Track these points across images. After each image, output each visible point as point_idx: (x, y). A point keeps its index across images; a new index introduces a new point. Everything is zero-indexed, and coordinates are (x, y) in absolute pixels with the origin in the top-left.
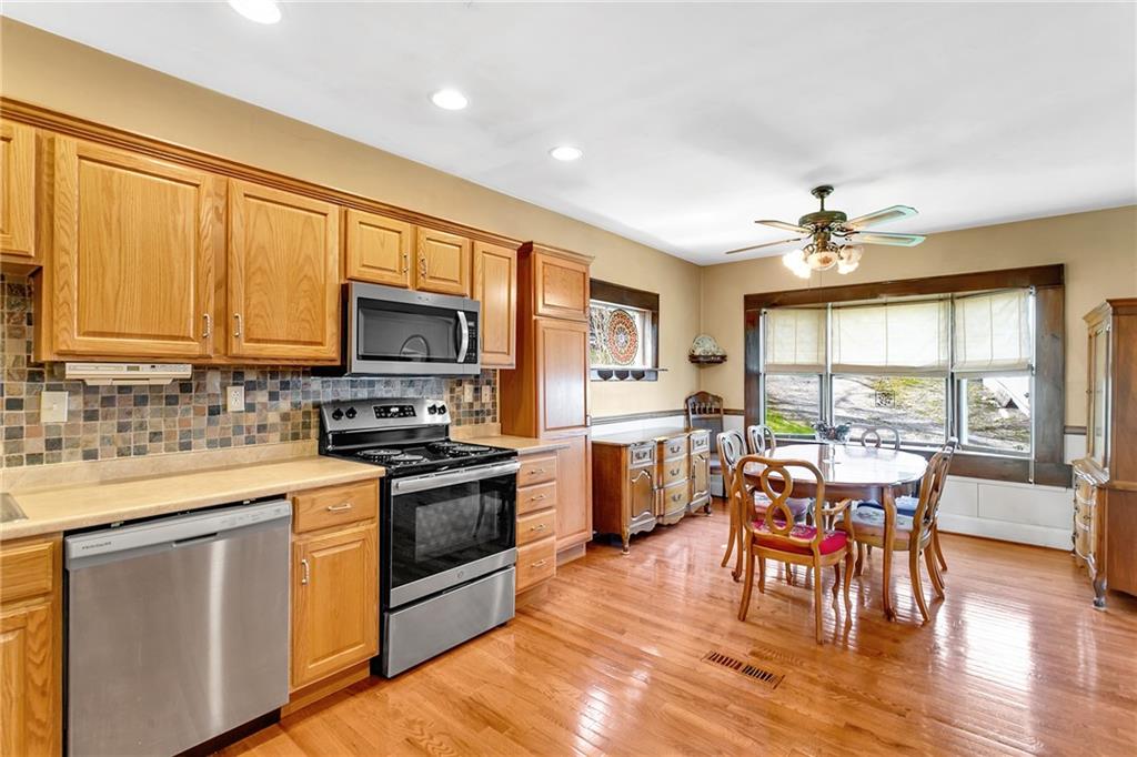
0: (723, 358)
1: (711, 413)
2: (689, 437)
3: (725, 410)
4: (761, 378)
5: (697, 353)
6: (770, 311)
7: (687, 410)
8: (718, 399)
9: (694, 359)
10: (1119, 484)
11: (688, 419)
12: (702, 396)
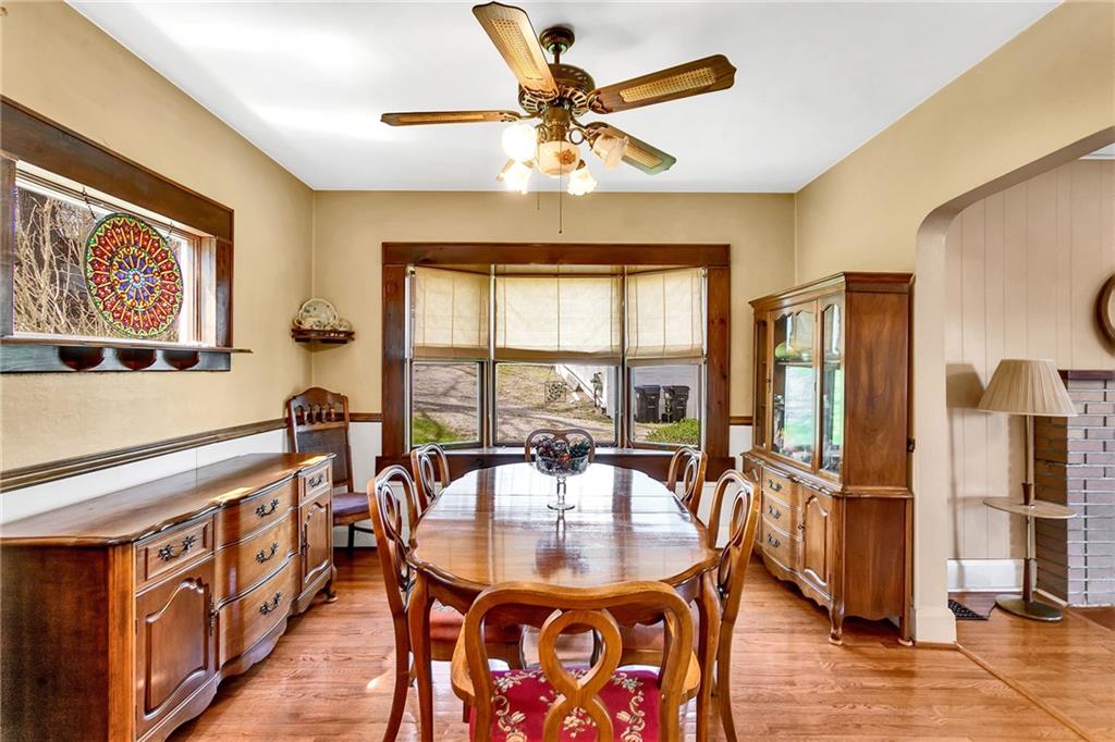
0: (349, 336)
1: (329, 420)
2: (296, 476)
3: (351, 415)
4: (407, 365)
5: (306, 326)
6: (420, 271)
7: (288, 421)
8: (342, 399)
9: (300, 335)
10: (852, 489)
11: (290, 433)
12: (315, 395)
